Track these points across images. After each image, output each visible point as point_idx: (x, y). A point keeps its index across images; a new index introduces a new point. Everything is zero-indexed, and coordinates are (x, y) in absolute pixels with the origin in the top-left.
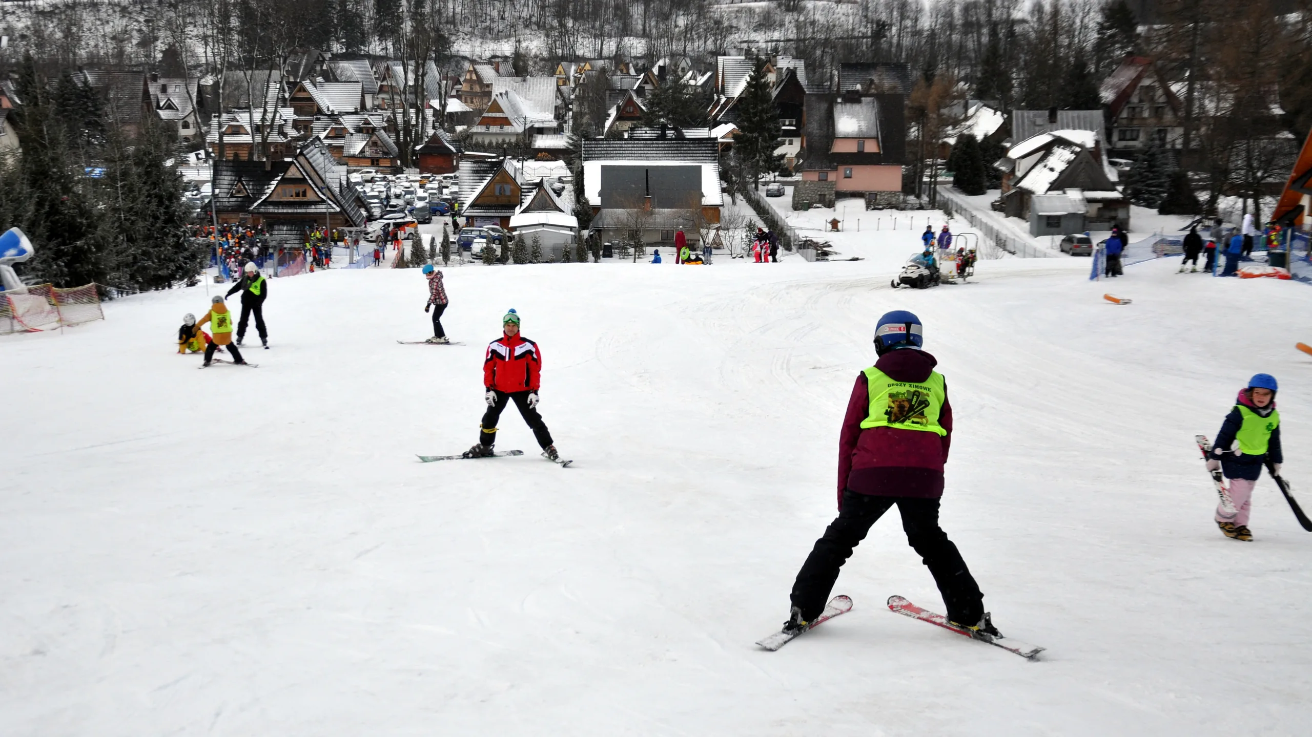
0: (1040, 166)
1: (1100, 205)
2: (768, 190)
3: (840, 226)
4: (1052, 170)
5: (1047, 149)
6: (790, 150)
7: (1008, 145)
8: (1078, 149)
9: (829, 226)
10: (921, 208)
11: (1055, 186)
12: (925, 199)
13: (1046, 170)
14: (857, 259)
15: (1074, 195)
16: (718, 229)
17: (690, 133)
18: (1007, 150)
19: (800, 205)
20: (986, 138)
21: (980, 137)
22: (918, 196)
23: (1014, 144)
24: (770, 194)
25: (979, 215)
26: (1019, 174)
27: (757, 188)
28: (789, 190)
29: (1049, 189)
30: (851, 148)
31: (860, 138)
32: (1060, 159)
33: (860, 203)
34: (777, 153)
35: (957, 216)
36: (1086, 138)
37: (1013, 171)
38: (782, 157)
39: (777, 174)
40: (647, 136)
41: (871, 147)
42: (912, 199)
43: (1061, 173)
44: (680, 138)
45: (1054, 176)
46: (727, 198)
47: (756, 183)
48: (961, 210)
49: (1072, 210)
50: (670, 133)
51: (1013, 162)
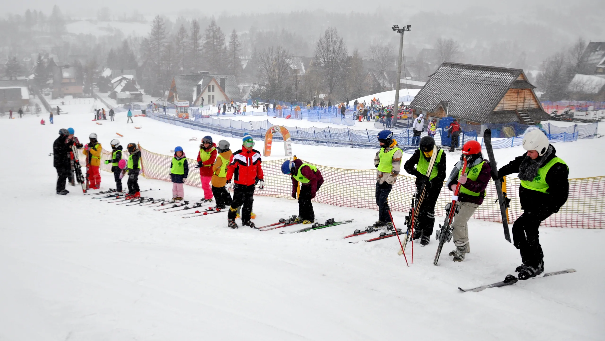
0: (119, 85)
1: (135, 95)
2: (45, 94)
3: (64, 104)
4: (122, 86)
5: (121, 81)
6: (51, 81)
7: (111, 79)
8: (128, 80)
9: (61, 104)
10: (89, 97)
11: (123, 90)
12: (91, 94)
13: (120, 86)
14: (67, 113)
15: (128, 93)
16: (27, 106)
17: (19, 78)
18: (111, 81)
19: (54, 98)
20: (107, 77)
21: (105, 77)
22: (89, 94)
23: (113, 79)
24: (46, 95)
25: (103, 99)
26: (114, 87)
27: (42, 93)
28: (51, 93)
29: (121, 91)
30: (68, 81)
31: (69, 78)
32: (124, 83)
33: (71, 97)
34: (48, 82)
35: (98, 100)
36: (130, 77)
37: (113, 86)
38: (49, 84)
39: (48, 88)
40: (6, 79)
41: (73, 81)
42: (87, 95)
43: (124, 87)
44: (16, 80)
45: (122, 88)
46: (32, 96)
47: (42, 91)
48: (99, 98)
49: (127, 97)
50: (13, 78)
51: (113, 84)
